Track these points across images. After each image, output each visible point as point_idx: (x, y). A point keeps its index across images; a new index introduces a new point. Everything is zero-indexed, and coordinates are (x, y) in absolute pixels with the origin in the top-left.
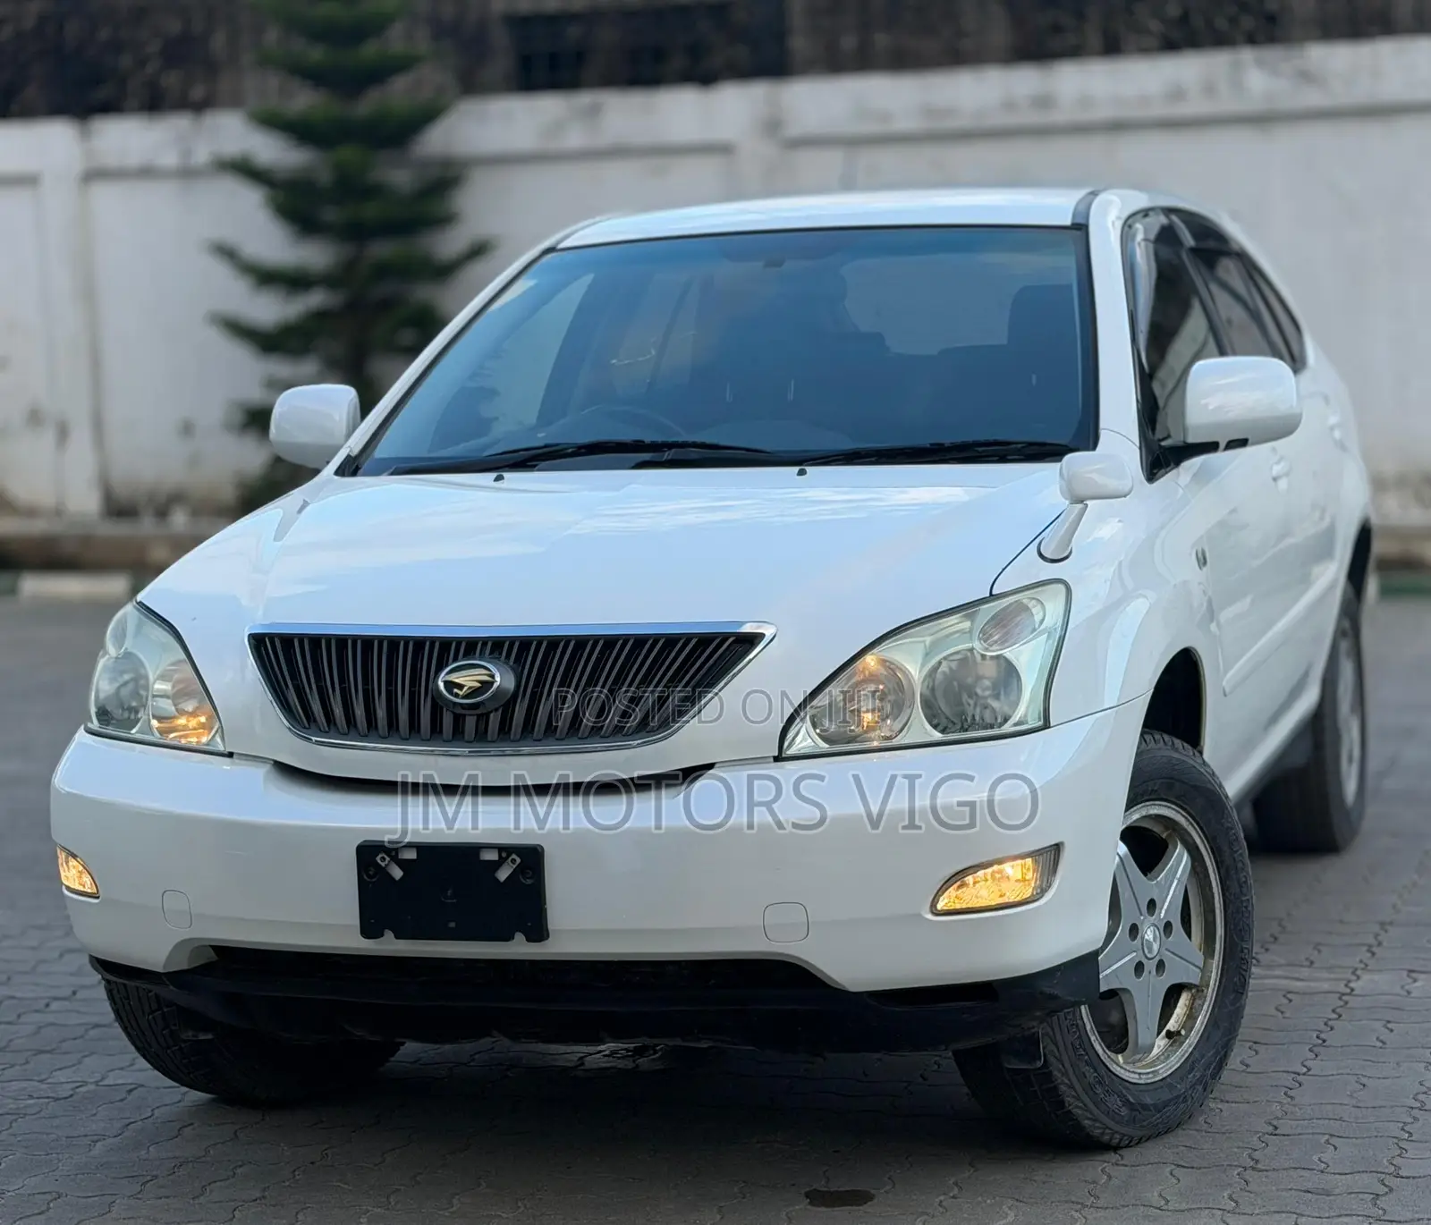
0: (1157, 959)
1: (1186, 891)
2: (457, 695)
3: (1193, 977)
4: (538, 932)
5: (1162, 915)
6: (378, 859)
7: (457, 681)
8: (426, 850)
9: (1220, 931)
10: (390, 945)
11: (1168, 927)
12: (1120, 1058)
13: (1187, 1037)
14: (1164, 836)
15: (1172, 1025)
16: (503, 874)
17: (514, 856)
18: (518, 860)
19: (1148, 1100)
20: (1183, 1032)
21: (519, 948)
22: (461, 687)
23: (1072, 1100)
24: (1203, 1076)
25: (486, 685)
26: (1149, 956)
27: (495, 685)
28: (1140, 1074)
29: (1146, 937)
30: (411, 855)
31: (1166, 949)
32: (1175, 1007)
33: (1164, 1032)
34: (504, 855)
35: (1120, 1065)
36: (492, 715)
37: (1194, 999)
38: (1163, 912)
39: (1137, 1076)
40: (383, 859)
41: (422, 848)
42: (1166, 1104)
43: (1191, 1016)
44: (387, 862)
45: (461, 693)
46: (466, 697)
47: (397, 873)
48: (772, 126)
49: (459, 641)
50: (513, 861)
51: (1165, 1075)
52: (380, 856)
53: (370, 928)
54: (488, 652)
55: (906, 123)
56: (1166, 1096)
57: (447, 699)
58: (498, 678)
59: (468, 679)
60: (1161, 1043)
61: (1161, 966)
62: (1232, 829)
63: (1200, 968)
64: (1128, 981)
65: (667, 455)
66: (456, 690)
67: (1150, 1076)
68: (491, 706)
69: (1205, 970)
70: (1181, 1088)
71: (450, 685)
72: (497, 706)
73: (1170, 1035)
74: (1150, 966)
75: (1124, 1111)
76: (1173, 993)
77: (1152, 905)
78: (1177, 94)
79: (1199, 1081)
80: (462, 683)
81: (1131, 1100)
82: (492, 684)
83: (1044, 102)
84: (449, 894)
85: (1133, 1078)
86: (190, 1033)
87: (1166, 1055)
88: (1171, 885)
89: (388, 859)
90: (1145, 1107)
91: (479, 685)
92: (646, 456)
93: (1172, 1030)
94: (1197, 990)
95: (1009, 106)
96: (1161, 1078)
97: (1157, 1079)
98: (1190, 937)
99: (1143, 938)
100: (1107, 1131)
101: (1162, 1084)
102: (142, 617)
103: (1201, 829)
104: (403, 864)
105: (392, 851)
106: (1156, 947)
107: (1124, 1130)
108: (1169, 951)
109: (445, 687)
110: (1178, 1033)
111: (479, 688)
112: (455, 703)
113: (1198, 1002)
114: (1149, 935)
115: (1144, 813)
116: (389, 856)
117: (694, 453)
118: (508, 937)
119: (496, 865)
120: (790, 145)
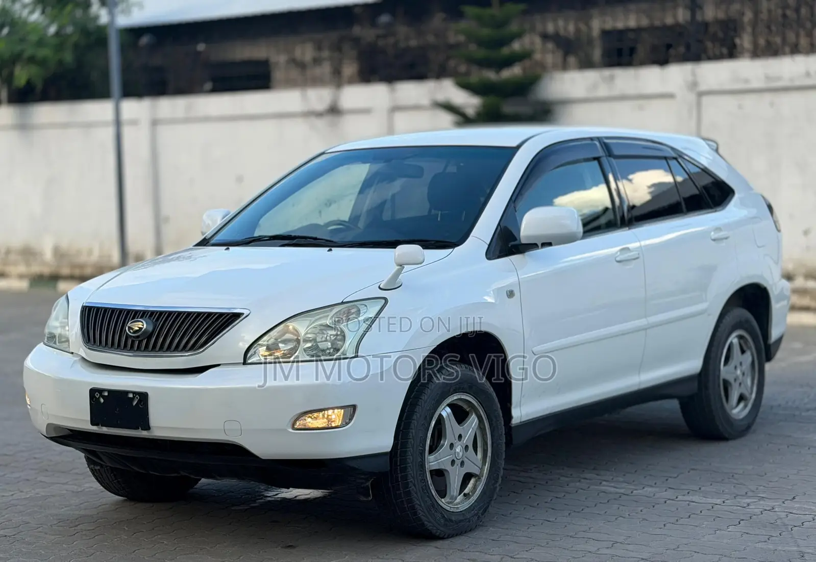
0: (461, 460)
1: (476, 434)
3: (475, 470)
4: (147, 427)
5: (465, 442)
6: (96, 395)
7: (132, 326)
9: (489, 454)
11: (467, 447)
12: (443, 500)
13: (472, 495)
14: (468, 410)
15: (466, 491)
16: (135, 403)
17: (137, 396)
18: (139, 398)
19: (453, 519)
20: (470, 494)
22: (132, 329)
23: (420, 512)
24: (478, 513)
25: (141, 329)
26: (458, 458)
28: (450, 507)
29: (457, 450)
30: (106, 394)
31: (466, 457)
32: (468, 484)
33: (462, 494)
34: (134, 395)
35: (443, 502)
37: (476, 481)
38: (465, 441)
39: (449, 508)
41: (110, 391)
42: (461, 521)
43: (475, 488)
44: (99, 396)
45: (132, 331)
46: (134, 333)
47: (102, 400)
48: (693, 85)
50: (137, 398)
51: (461, 510)
52: (96, 393)
53: (93, 422)
54: (148, 316)
56: (461, 518)
57: (127, 334)
58: (144, 326)
59: (136, 326)
60: (461, 497)
61: (462, 463)
62: (497, 411)
63: (479, 468)
64: (448, 467)
67: (455, 509)
68: (138, 338)
69: (482, 469)
70: (468, 516)
72: (145, 337)
73: (465, 495)
74: (458, 462)
75: (442, 521)
76: (468, 477)
77: (460, 437)
79: (476, 515)
80: (134, 328)
81: (446, 516)
82: (143, 328)
84: (117, 410)
85: (448, 508)
87: (462, 502)
88: (469, 431)
90: (451, 521)
93: (466, 493)
94: (478, 477)
96: (459, 511)
97: (458, 511)
98: (476, 455)
99: (455, 450)
100: (435, 528)
101: (461, 513)
103: (483, 408)
104: (104, 397)
105: (101, 391)
106: (461, 454)
107: (442, 529)
108: (467, 458)
109: (128, 328)
110: (469, 493)
111: (138, 330)
112: (131, 336)
113: (478, 482)
114: (458, 450)
115: (459, 397)
116: (99, 394)
119: (132, 399)
120: (701, 94)
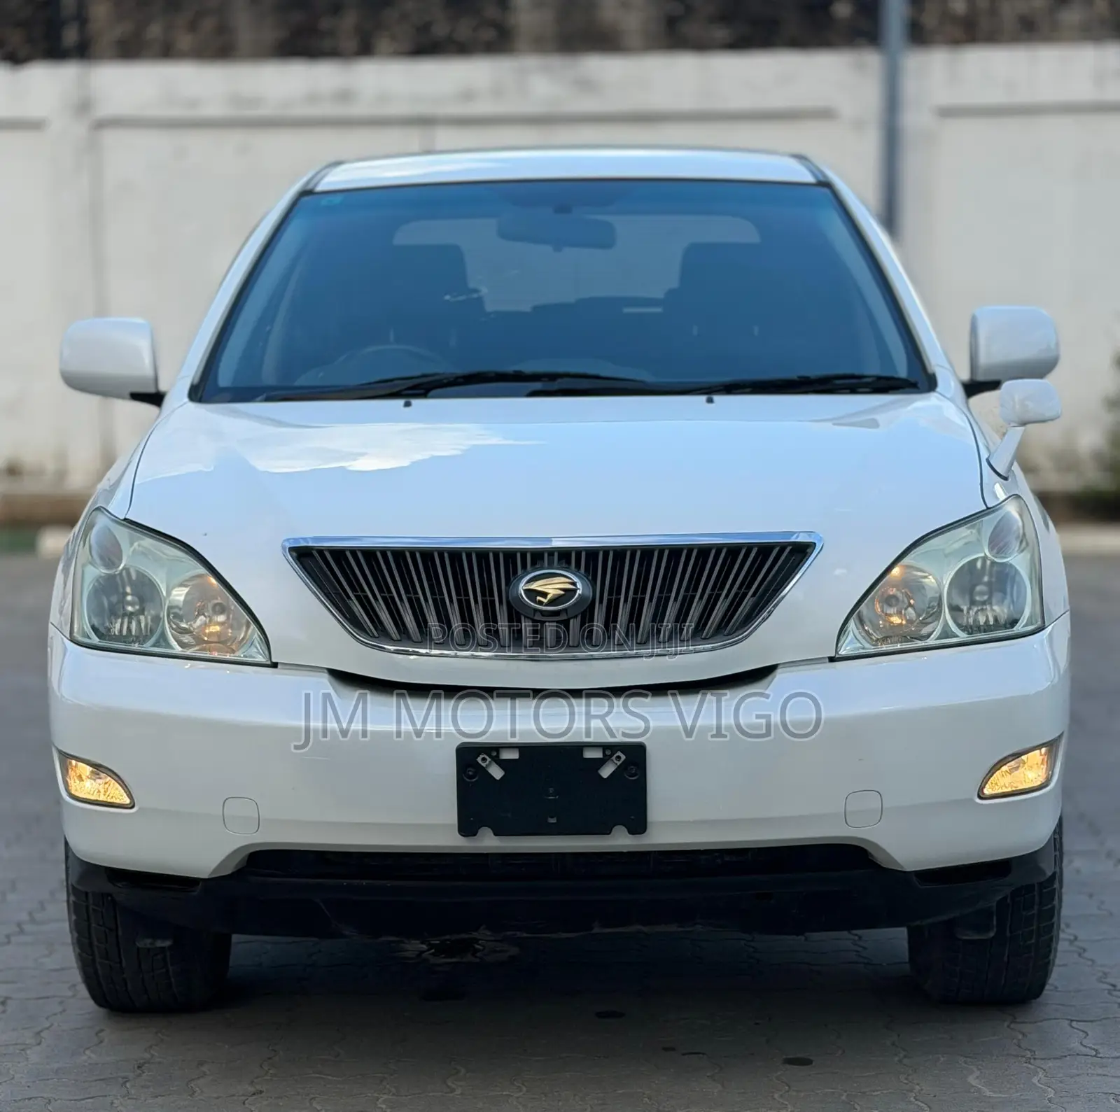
2: (541, 603)
4: (638, 825)
6: (479, 760)
7: (539, 589)
8: (528, 751)
10: (488, 842)
16: (606, 772)
17: (619, 753)
18: (623, 757)
21: (620, 840)
22: (544, 595)
25: (569, 593)
27: (579, 592)
30: (513, 755)
34: (608, 753)
36: (572, 621)
40: (484, 759)
41: (524, 749)
44: (487, 762)
45: (545, 601)
46: (551, 603)
47: (498, 773)
48: (83, 106)
49: (524, 552)
50: (619, 758)
52: (482, 756)
53: (467, 826)
55: (213, 110)
57: (529, 607)
58: (579, 585)
59: (552, 587)
65: (556, 385)
66: (538, 598)
68: (571, 614)
71: (532, 594)
72: (577, 613)
78: (468, 95)
80: (546, 591)
82: (574, 591)
83: (344, 96)
84: (551, 792)
86: (148, 941)
89: (489, 759)
91: (562, 593)
92: (538, 386)
95: (312, 98)
102: (133, 532)
104: (503, 764)
105: (493, 750)
109: (525, 593)
111: (563, 595)
112: (536, 610)
116: (490, 756)
117: (585, 384)
118: (606, 830)
119: (600, 763)
120: (102, 125)
